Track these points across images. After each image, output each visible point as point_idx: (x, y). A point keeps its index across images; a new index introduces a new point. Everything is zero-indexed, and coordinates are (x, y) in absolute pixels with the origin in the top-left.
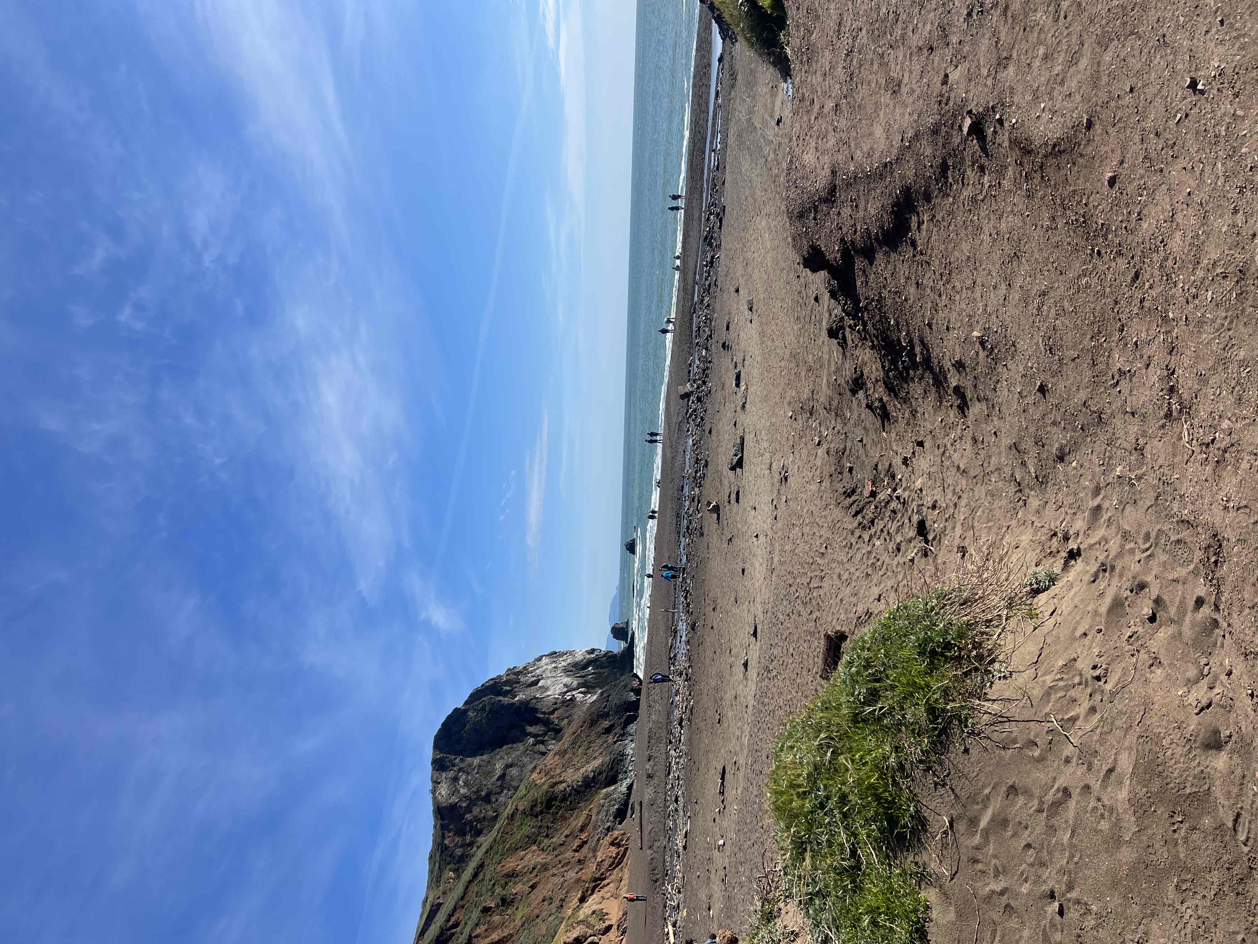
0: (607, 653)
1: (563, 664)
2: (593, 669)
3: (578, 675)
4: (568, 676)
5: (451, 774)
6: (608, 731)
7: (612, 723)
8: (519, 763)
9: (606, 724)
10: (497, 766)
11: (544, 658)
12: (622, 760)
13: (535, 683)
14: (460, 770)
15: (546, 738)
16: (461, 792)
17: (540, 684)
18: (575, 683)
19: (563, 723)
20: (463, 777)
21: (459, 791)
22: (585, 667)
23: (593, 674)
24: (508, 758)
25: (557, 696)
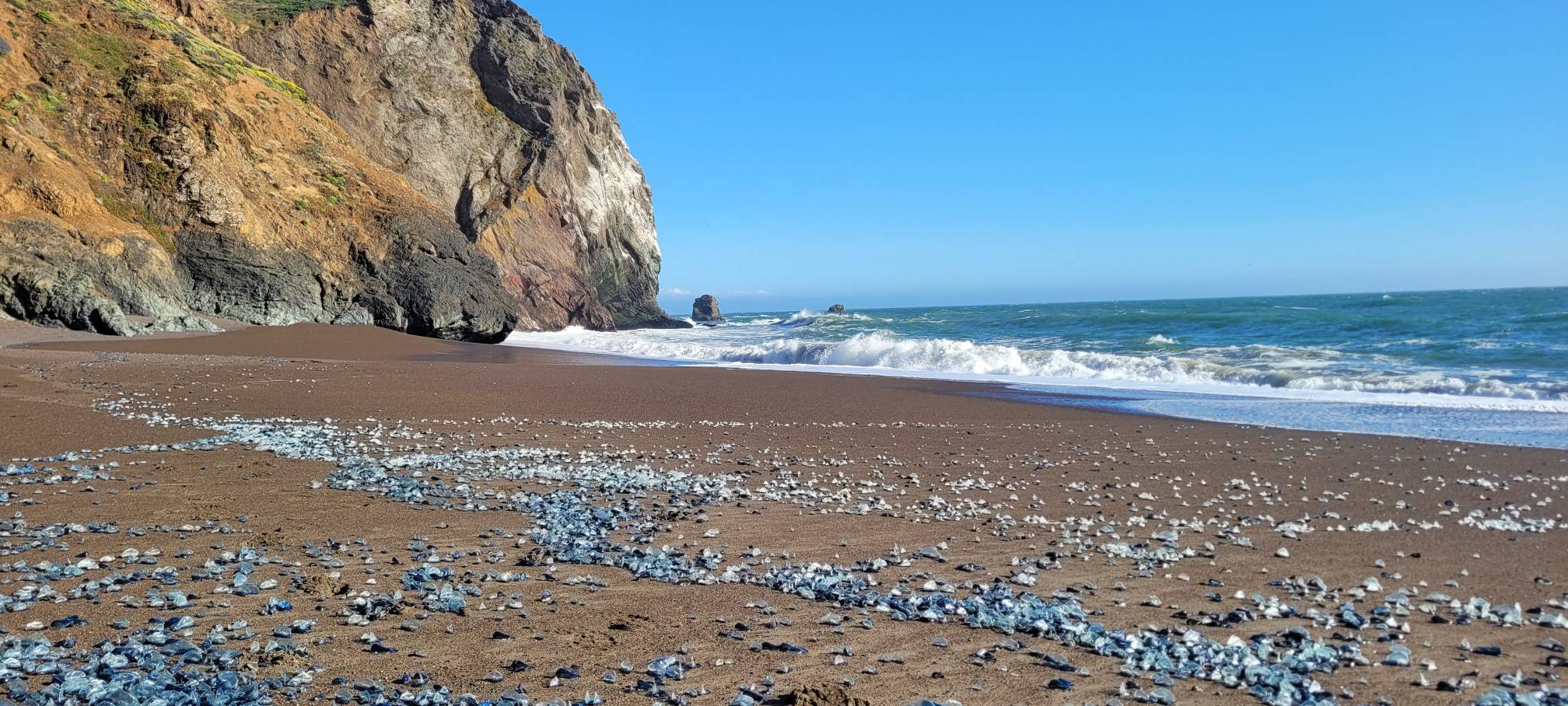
0: (654, 283)
1: (630, 210)
2: (624, 261)
3: (611, 235)
4: (609, 218)
5: (424, 21)
6: (360, 258)
7: (378, 266)
8: (448, 138)
9: (378, 255)
10: (441, 101)
11: (640, 176)
12: (253, 295)
13: (592, 158)
14: (433, 37)
15: (494, 182)
16: (393, 40)
17: (592, 170)
18: (594, 230)
19: (521, 211)
20: (421, 41)
21: (393, 35)
22: (627, 245)
23: (616, 261)
24: (456, 118)
25: (568, 197)
